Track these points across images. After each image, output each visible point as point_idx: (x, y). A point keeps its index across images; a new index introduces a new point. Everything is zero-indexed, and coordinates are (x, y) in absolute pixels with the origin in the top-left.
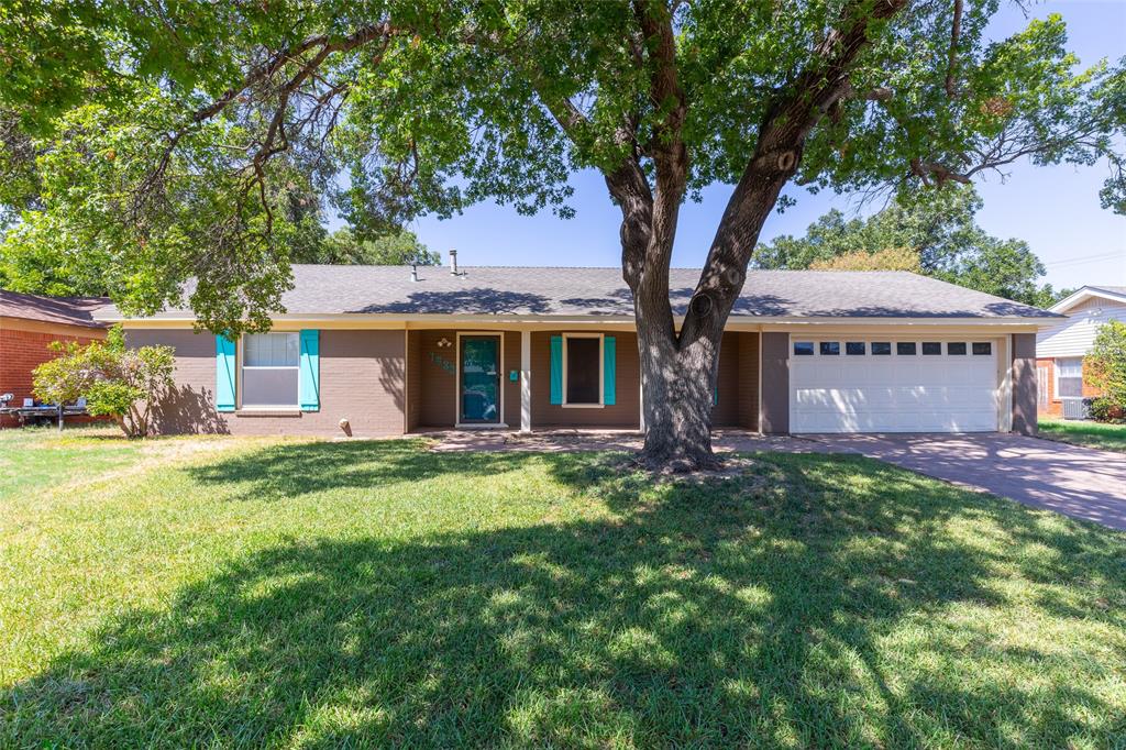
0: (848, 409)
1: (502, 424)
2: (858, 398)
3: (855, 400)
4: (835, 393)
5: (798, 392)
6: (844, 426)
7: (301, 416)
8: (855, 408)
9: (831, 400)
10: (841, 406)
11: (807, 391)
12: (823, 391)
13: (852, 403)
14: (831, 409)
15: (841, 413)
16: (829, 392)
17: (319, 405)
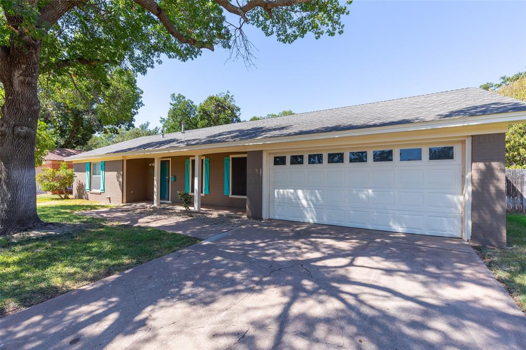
0: (308, 204)
1: (170, 202)
2: (316, 196)
3: (314, 199)
4: (300, 193)
5: (276, 191)
6: (306, 217)
7: (101, 194)
8: (313, 205)
9: (298, 198)
10: (304, 202)
11: (281, 191)
12: (292, 191)
13: (312, 201)
14: (296, 204)
15: (303, 207)
16: (296, 192)
17: (104, 190)
